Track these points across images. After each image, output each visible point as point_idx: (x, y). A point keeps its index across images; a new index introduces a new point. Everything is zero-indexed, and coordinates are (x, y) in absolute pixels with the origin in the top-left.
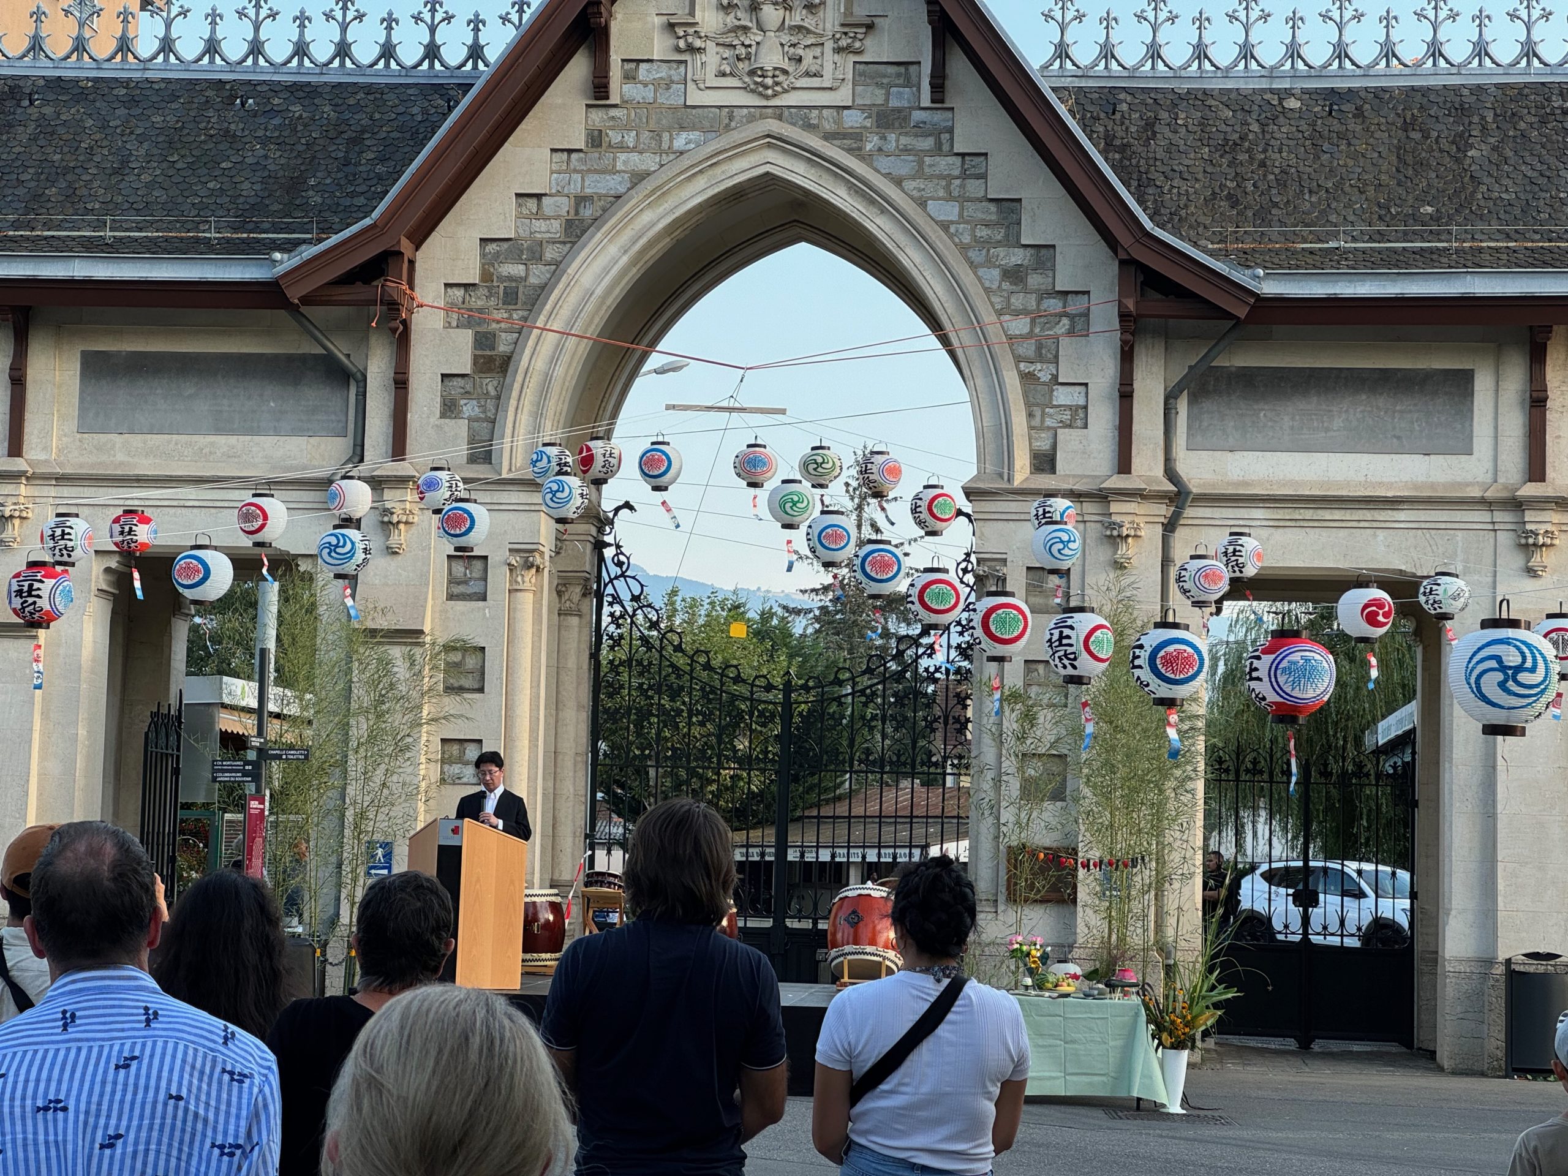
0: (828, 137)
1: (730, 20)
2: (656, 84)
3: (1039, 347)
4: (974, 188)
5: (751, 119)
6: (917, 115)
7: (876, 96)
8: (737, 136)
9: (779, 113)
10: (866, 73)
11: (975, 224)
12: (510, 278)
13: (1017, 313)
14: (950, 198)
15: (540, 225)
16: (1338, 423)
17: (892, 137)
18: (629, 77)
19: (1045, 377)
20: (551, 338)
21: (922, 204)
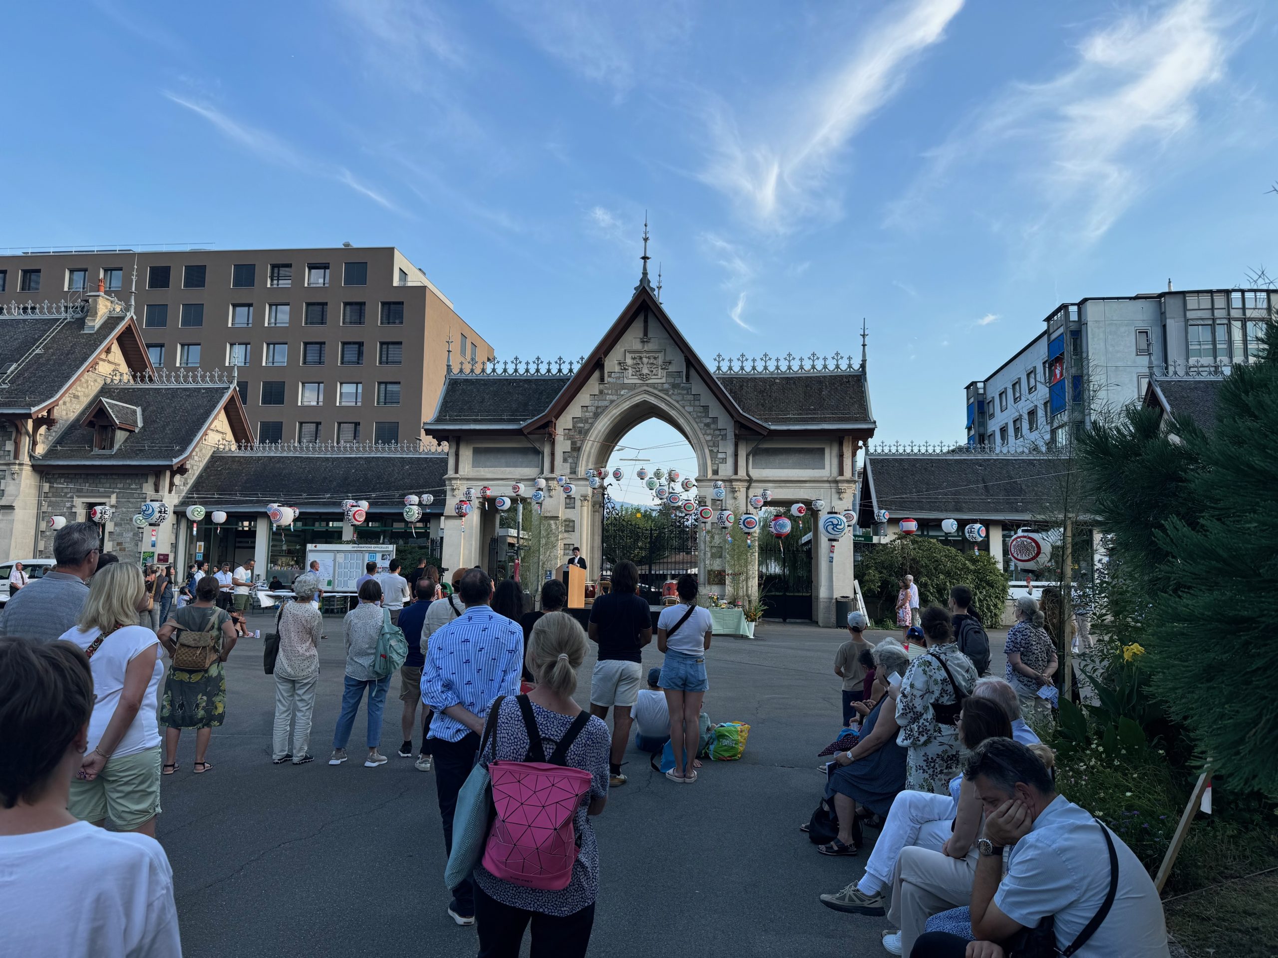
0: (660, 391)
1: (635, 362)
2: (616, 378)
3: (714, 443)
4: (697, 403)
5: (640, 386)
6: (682, 385)
8: (637, 391)
9: (647, 385)
10: (669, 375)
11: (697, 412)
12: (580, 427)
13: (708, 435)
14: (691, 406)
15: (587, 414)
16: (790, 461)
17: (676, 390)
19: (715, 451)
20: (590, 442)
21: (684, 407)
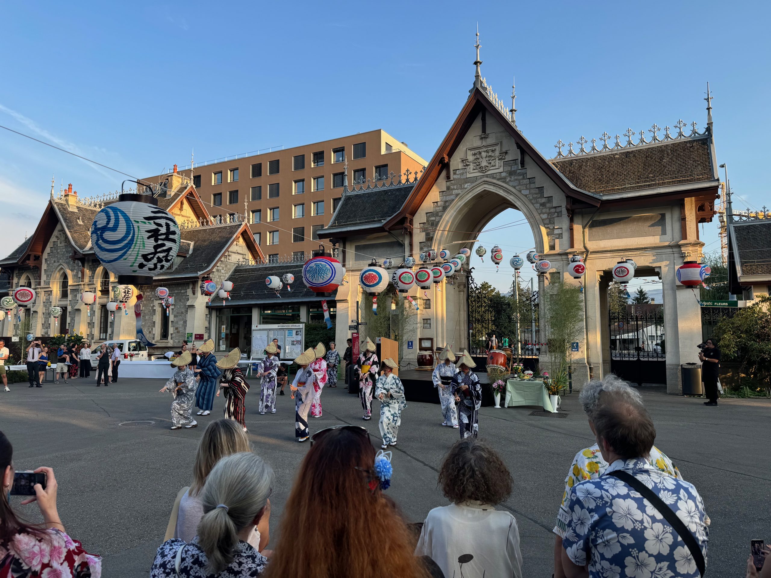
0: (498, 180)
1: (475, 157)
2: (460, 174)
3: (550, 221)
4: (532, 186)
5: (481, 178)
6: (518, 171)
7: (509, 168)
8: (477, 183)
9: (487, 176)
10: (506, 164)
11: (533, 194)
12: (432, 220)
13: (544, 214)
14: (527, 189)
15: (437, 208)
17: (513, 177)
18: (455, 174)
19: (551, 227)
20: (440, 232)
21: (520, 191)
